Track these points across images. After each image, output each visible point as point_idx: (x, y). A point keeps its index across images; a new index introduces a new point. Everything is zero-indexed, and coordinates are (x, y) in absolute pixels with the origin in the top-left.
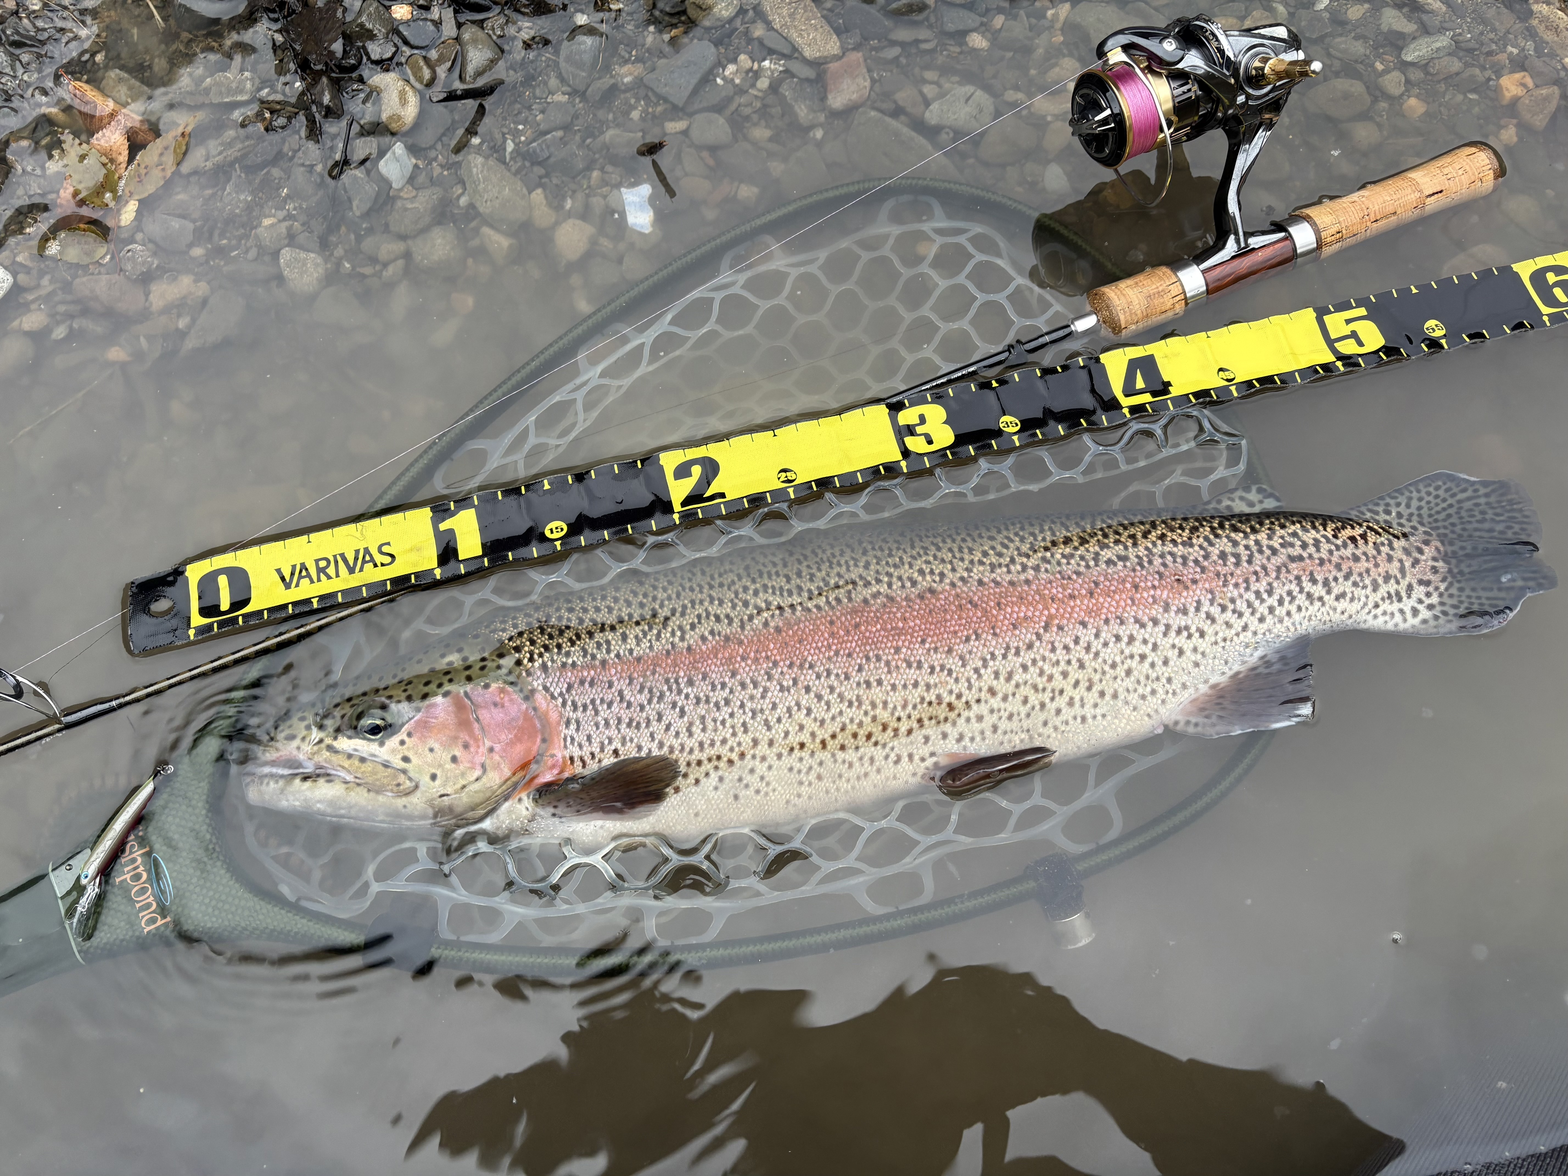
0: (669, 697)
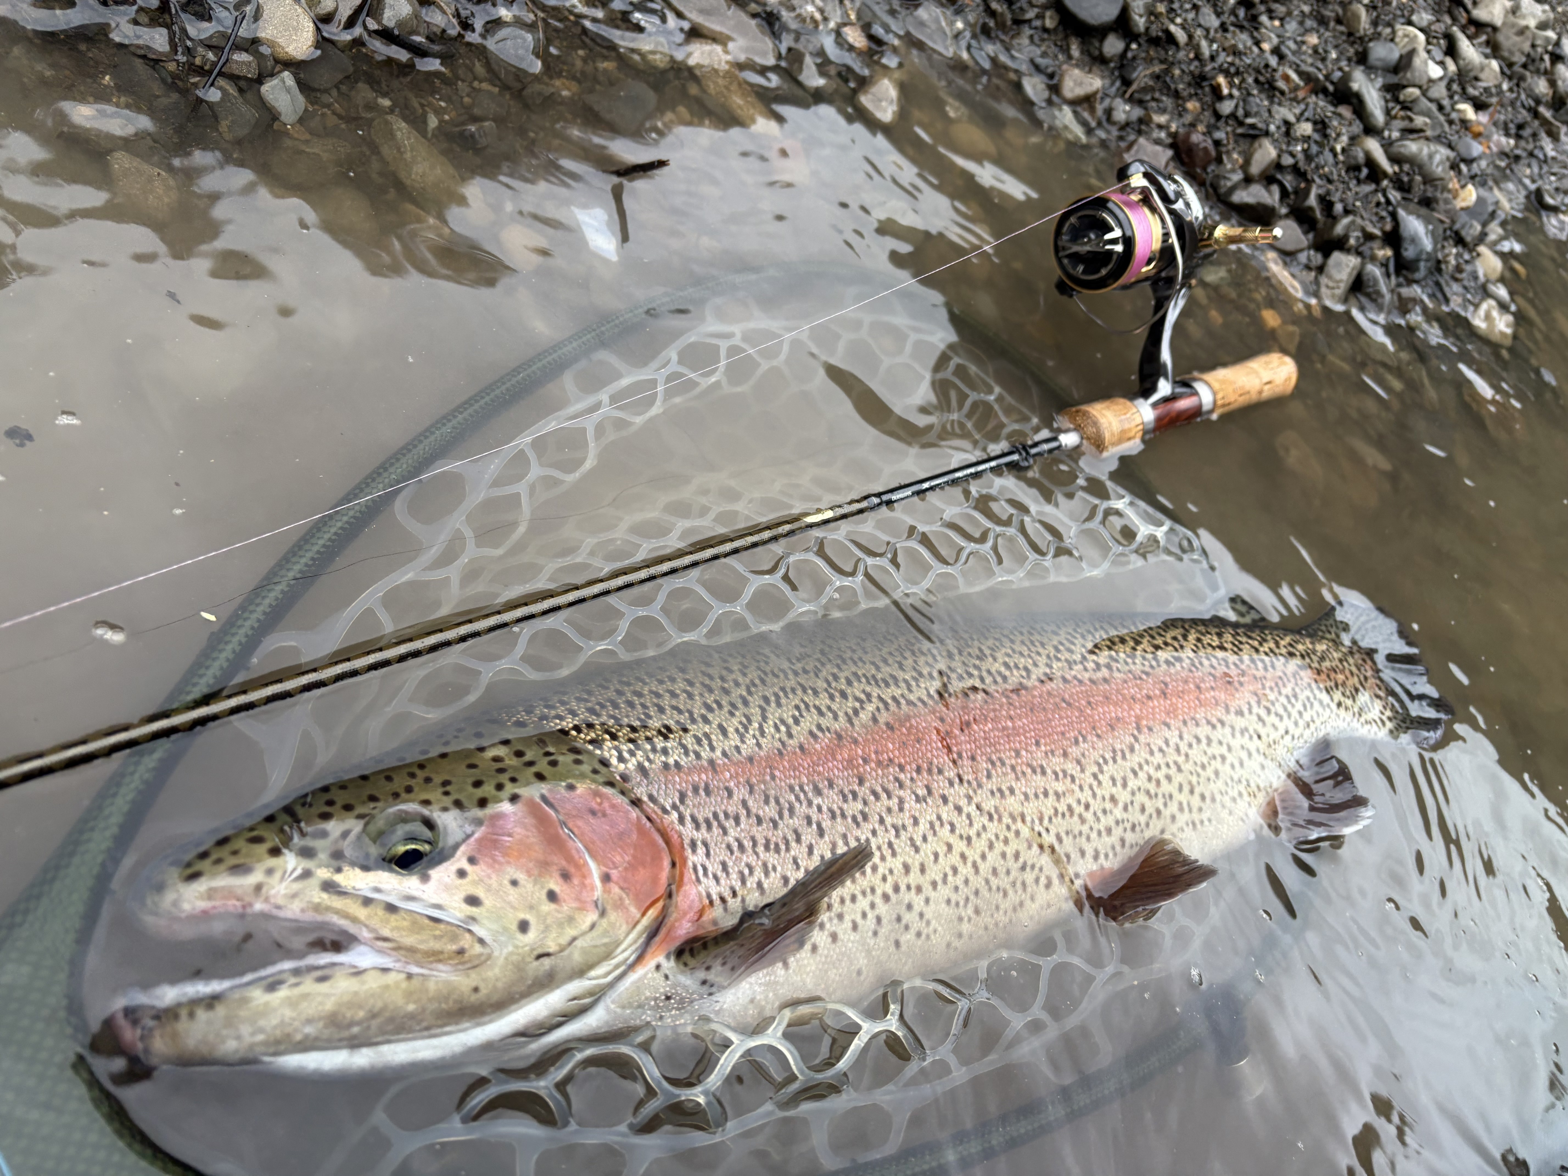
0: (801, 809)
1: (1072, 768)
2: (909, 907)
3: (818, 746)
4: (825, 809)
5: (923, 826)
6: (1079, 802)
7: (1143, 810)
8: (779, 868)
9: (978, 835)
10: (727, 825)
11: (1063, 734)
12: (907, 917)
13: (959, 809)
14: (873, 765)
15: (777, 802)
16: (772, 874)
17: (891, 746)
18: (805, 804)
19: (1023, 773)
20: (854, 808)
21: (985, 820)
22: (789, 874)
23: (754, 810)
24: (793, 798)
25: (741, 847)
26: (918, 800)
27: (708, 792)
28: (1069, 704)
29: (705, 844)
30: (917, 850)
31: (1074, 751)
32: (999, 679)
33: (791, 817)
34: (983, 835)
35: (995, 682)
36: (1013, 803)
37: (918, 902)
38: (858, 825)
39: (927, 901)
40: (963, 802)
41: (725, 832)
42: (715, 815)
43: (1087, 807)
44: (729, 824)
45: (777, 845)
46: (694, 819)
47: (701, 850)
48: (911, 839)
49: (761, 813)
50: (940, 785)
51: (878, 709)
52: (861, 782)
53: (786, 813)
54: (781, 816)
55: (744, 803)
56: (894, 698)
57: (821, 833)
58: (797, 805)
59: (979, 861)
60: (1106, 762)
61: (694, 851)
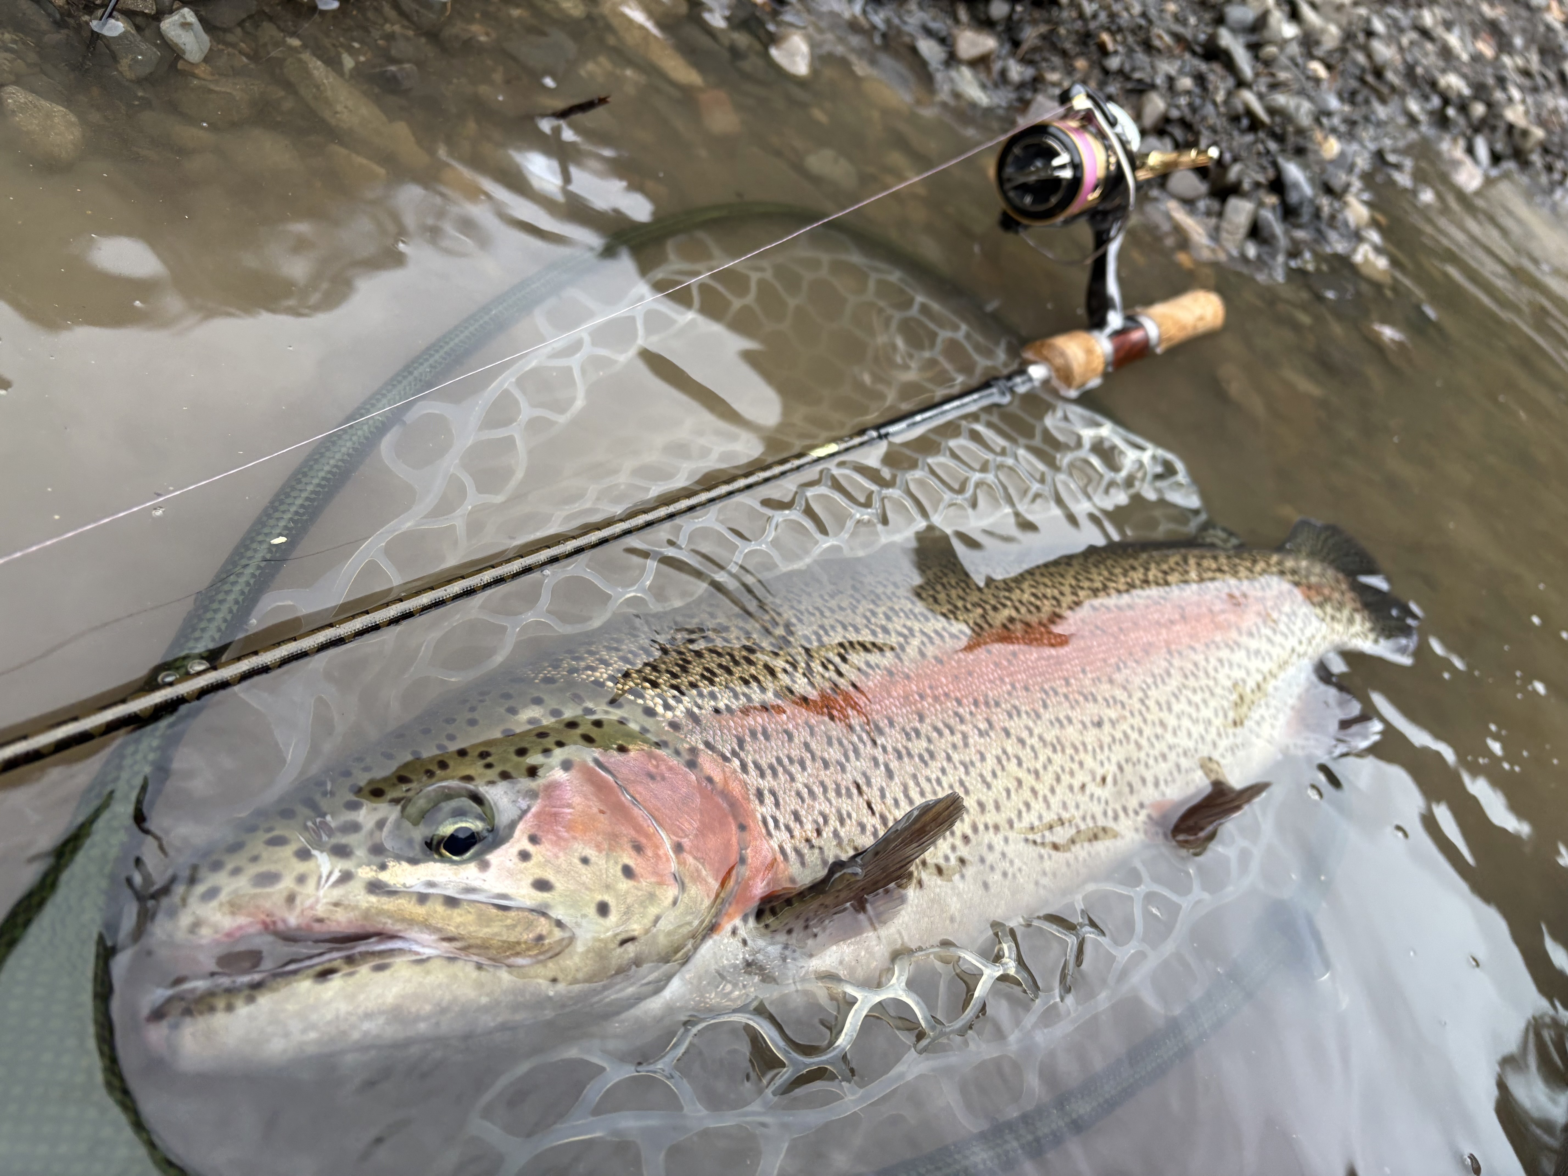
1: (1121, 695)
2: (990, 847)
3: (870, 684)
4: (889, 749)
5: (991, 762)
6: (1132, 727)
7: (1190, 735)
8: (854, 815)
9: (1045, 768)
10: (793, 770)
11: (1105, 660)
12: (990, 858)
13: (1022, 742)
14: (930, 700)
15: (841, 743)
16: (848, 821)
17: (943, 680)
18: (869, 744)
19: (1077, 702)
20: (919, 746)
21: (1049, 751)
22: (865, 820)
23: (818, 753)
24: (855, 739)
25: (811, 793)
26: (981, 734)
27: (767, 737)
28: (1103, 631)
29: (773, 793)
30: (989, 786)
31: (1118, 677)
32: (1032, 609)
33: (857, 759)
34: (1050, 768)
35: (1030, 612)
36: (1071, 733)
37: (997, 840)
38: (926, 764)
39: (1006, 840)
40: (1025, 735)
41: (793, 779)
42: (779, 760)
43: (1141, 732)
44: (795, 769)
45: (848, 789)
46: (757, 766)
47: (769, 799)
48: (982, 776)
49: (826, 756)
50: (1000, 718)
51: (923, 643)
52: (921, 719)
53: (852, 755)
54: (847, 759)
55: (807, 746)
56: (936, 632)
57: (890, 774)
58: (861, 746)
59: (1049, 795)
60: (1149, 687)
61: (762, 801)
